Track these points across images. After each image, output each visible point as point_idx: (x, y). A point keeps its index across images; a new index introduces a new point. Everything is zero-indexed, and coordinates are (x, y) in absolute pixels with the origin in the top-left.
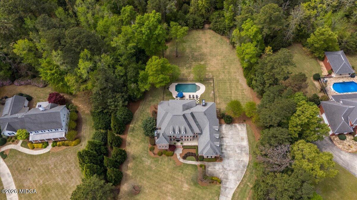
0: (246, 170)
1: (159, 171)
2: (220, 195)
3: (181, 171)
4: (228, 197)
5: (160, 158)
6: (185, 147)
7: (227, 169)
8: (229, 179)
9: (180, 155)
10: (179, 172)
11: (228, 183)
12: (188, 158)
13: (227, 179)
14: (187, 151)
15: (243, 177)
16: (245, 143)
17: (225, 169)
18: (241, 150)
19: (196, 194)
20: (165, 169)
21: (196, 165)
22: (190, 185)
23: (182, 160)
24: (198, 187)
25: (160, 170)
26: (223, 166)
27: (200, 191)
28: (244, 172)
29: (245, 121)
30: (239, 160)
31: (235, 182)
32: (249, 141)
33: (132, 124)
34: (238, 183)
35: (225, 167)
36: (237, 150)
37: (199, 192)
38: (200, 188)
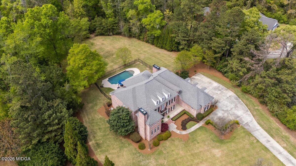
0: (241, 100)
1: (174, 160)
2: (252, 133)
3: (195, 142)
4: (258, 130)
5: (160, 148)
6: (175, 119)
7: (229, 110)
8: (240, 115)
9: (177, 128)
10: (195, 144)
11: (243, 119)
12: (187, 126)
13: (238, 117)
14: (180, 121)
15: (246, 106)
16: (215, 84)
17: (227, 111)
18: (220, 90)
19: (233, 151)
20: (178, 154)
21: (201, 126)
22: (218, 147)
23: (184, 133)
24: (227, 142)
25: (173, 158)
26: (223, 110)
27: (233, 144)
28: (243, 103)
29: (195, 71)
30: (228, 97)
31: (247, 114)
32: (216, 81)
33: (91, 140)
34: (249, 113)
35: (225, 109)
36: (216, 92)
37: (232, 146)
38: (229, 142)
